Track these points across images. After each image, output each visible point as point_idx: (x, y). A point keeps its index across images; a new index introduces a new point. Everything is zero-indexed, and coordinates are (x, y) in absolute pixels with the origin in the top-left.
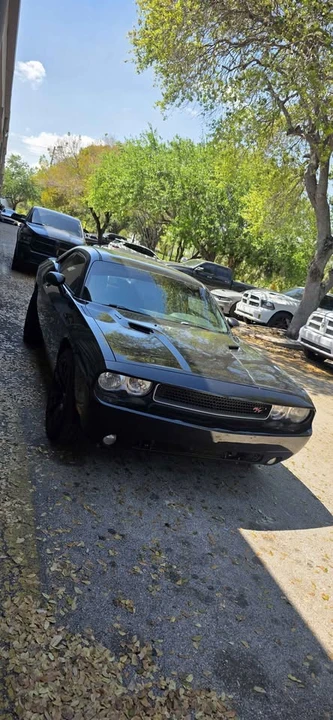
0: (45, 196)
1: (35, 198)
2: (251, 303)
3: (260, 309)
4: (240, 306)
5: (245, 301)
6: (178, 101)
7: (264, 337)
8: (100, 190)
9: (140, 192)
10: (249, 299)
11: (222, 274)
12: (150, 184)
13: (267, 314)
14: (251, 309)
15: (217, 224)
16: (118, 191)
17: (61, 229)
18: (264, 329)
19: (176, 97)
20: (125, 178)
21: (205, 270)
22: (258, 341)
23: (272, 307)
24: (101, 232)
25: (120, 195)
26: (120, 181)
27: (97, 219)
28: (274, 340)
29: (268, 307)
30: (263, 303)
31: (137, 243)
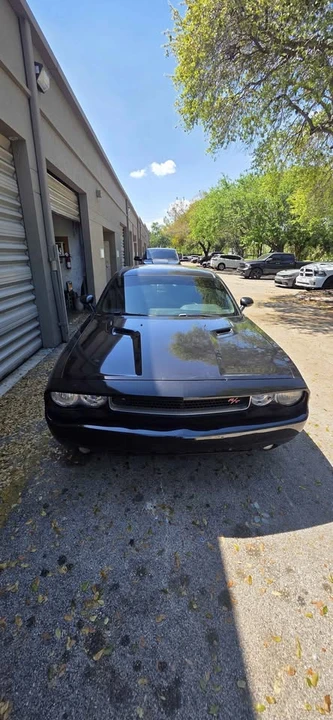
0: (174, 241)
1: (170, 244)
2: (307, 275)
3: (314, 278)
4: (299, 279)
5: (302, 275)
6: (225, 144)
7: (317, 299)
8: (198, 227)
9: (222, 221)
10: (305, 272)
11: (288, 259)
12: (227, 213)
13: (321, 280)
14: (307, 280)
15: (277, 225)
16: (208, 223)
17: (163, 258)
18: (318, 293)
19: (223, 143)
20: (212, 213)
21: (274, 259)
22: (312, 303)
23: (324, 274)
24: (206, 253)
25: (210, 226)
26: (208, 217)
27: (203, 246)
28: (325, 299)
29: (320, 275)
30: (316, 273)
31: (230, 254)
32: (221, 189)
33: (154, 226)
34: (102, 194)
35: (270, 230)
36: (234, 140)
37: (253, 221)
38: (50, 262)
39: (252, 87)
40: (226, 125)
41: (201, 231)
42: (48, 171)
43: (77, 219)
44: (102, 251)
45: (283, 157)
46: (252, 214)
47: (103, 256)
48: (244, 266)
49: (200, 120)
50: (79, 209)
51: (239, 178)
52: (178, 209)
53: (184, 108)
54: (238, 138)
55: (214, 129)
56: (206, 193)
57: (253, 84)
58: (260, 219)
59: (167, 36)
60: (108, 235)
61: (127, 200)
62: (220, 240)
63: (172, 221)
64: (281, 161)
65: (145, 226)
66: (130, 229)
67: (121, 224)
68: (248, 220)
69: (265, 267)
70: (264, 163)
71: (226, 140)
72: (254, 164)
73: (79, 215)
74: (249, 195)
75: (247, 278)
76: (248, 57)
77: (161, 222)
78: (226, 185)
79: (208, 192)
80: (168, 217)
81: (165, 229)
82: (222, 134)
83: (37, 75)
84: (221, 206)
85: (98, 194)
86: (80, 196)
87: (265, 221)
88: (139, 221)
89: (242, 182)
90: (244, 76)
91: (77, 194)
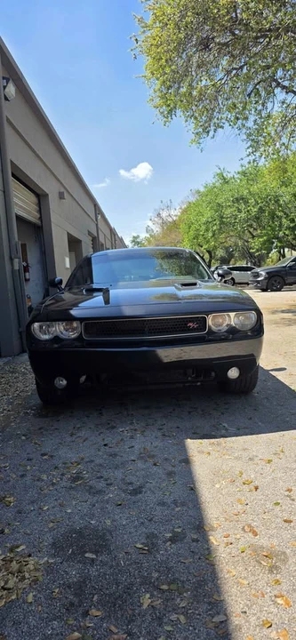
9: (222, 223)
16: (204, 227)
25: (207, 230)
26: (203, 220)
32: (217, 184)
33: (135, 241)
34: (66, 195)
35: (288, 228)
36: (222, 127)
37: (265, 219)
38: (11, 259)
39: (234, 72)
40: (210, 113)
41: (196, 237)
42: (13, 175)
43: (38, 222)
44: (67, 260)
45: (284, 140)
46: (261, 210)
47: (68, 265)
48: (257, 275)
49: (179, 112)
50: (40, 211)
51: (240, 170)
52: (164, 214)
53: (158, 101)
54: (227, 124)
55: (196, 118)
56: (198, 192)
57: (235, 69)
58: (273, 216)
59: (133, 39)
60: (74, 243)
61: (96, 205)
62: (227, 249)
63: (157, 229)
64: (284, 144)
65: (121, 240)
66: (102, 239)
67: (90, 233)
68: (257, 218)
69: (286, 275)
70: (262, 149)
71: (212, 128)
72: (250, 150)
73: (40, 218)
74: (255, 189)
75: (264, 290)
76: (226, 44)
77: (143, 235)
78: (225, 179)
79: (202, 190)
80: (153, 227)
81: (149, 242)
82: (206, 122)
83: (5, 87)
84: (219, 205)
85: (61, 196)
86: (41, 197)
87: (280, 218)
88: (113, 232)
89: (244, 173)
90: (224, 63)
91: (37, 195)
